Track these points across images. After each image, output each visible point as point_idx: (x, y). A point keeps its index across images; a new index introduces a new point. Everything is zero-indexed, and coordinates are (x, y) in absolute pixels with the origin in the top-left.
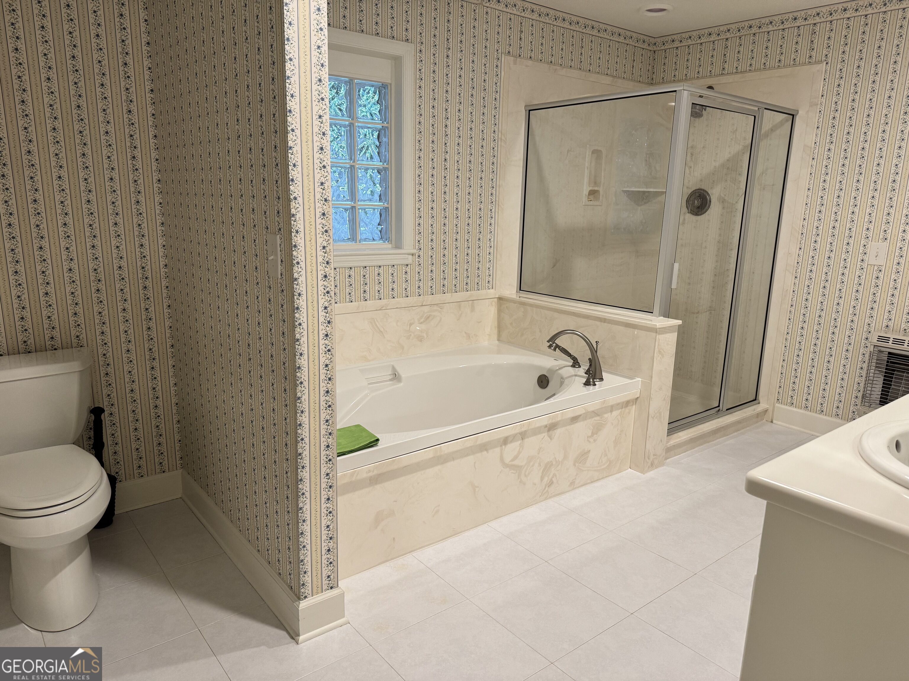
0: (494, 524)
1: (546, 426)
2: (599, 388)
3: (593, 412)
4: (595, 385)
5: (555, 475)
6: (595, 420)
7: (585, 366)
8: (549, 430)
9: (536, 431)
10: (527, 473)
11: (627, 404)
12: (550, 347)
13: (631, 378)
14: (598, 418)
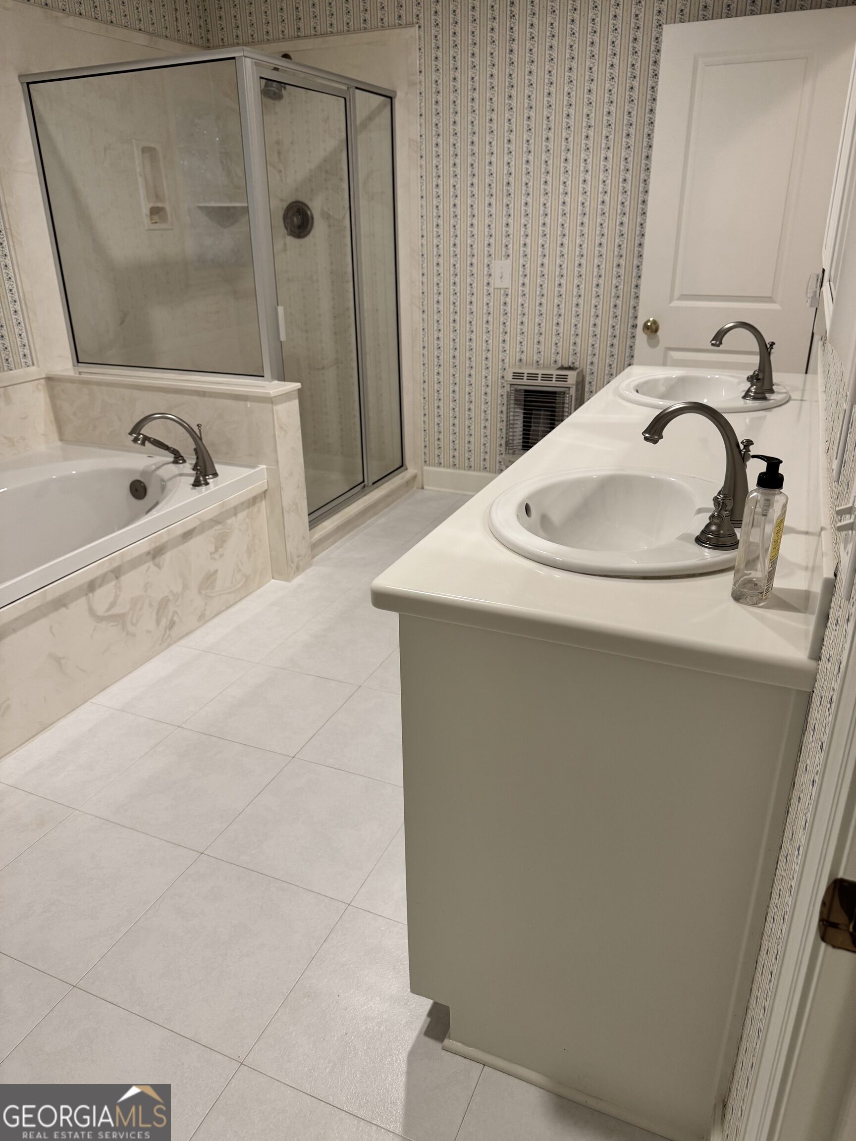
0: (101, 699)
1: (148, 553)
2: (215, 487)
3: (211, 520)
4: (207, 484)
5: (175, 613)
6: (216, 530)
7: (191, 460)
8: (154, 557)
9: (136, 563)
10: (134, 621)
11: (254, 501)
12: (135, 440)
13: (253, 467)
14: (219, 527)
